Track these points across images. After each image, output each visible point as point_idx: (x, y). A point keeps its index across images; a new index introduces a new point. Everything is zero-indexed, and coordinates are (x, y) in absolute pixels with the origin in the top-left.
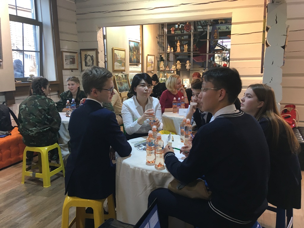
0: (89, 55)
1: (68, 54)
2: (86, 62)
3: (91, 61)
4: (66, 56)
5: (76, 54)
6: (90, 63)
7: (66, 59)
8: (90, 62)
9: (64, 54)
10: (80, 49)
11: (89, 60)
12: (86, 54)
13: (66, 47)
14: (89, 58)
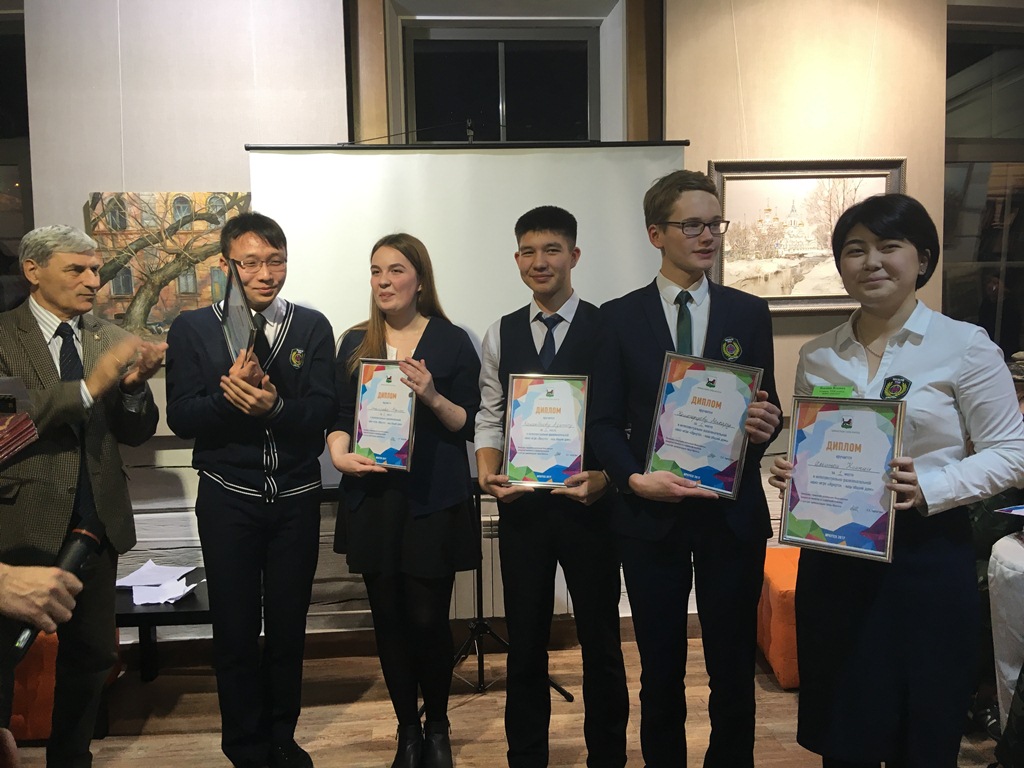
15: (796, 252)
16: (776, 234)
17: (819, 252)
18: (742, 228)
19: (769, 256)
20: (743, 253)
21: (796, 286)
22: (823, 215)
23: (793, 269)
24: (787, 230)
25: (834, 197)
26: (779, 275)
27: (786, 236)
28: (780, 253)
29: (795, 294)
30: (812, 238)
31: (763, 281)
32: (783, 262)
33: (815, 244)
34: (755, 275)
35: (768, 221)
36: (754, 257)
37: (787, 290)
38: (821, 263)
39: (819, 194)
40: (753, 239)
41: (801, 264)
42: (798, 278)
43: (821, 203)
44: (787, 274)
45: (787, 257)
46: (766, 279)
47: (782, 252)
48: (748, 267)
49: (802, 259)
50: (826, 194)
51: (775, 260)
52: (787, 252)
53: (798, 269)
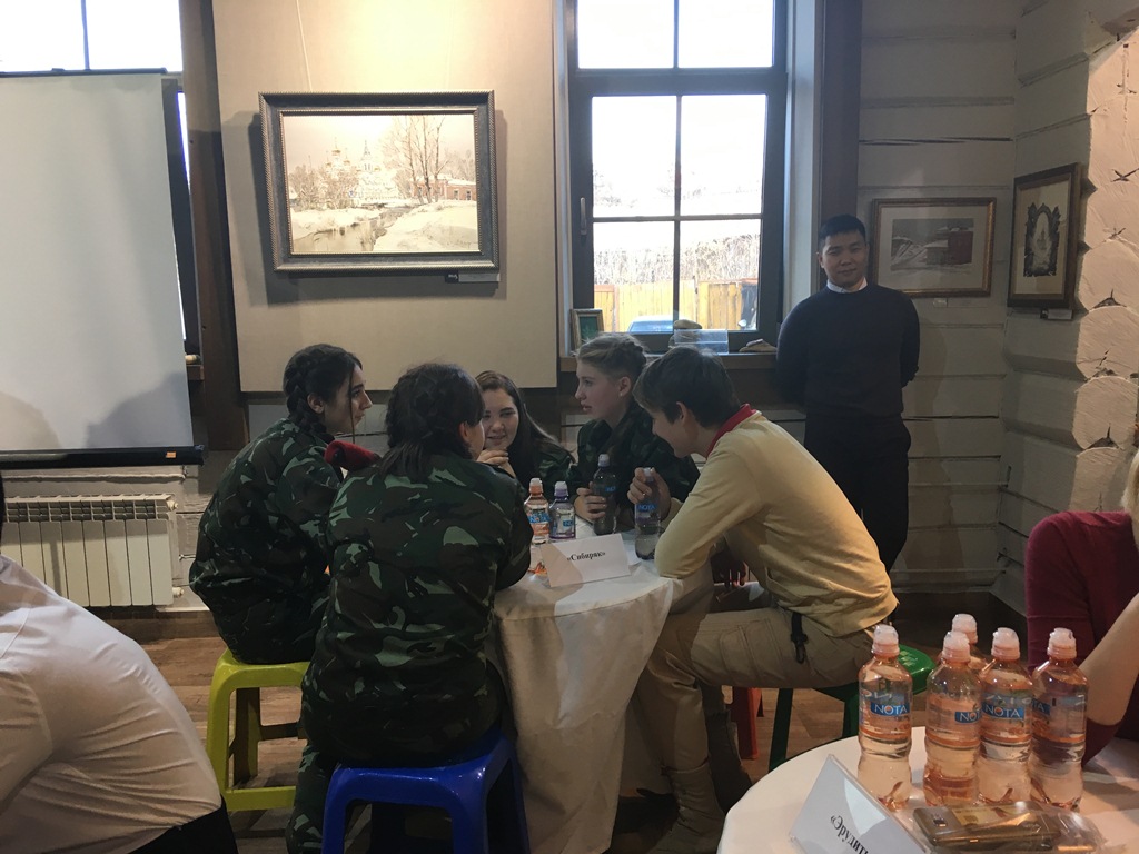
0: (1045, 209)
1: (923, 213)
2: (1028, 251)
3: (1049, 245)
4: (902, 227)
5: (984, 208)
6: (1041, 257)
7: (896, 244)
8: (1044, 249)
9: (889, 216)
10: (1016, 179)
11: (1042, 241)
12: (1033, 205)
13: (917, 178)
14: (1042, 222)
15: (374, 201)
16: (349, 180)
17: (402, 202)
18: (308, 172)
19: (343, 205)
20: (312, 201)
21: (378, 241)
22: (403, 159)
23: (373, 221)
24: (360, 176)
25: (413, 137)
26: (357, 228)
27: (361, 182)
28: (356, 203)
29: (377, 249)
30: (392, 184)
31: (338, 235)
32: (362, 213)
33: (397, 193)
34: (329, 228)
35: (338, 164)
36: (325, 207)
37: (368, 246)
38: (405, 215)
39: (396, 133)
40: (322, 186)
41: (382, 216)
42: (380, 232)
43: (399, 144)
44: (366, 227)
45: (365, 207)
46: (342, 232)
47: (358, 201)
48: (320, 218)
49: (383, 210)
50: (404, 134)
51: (350, 210)
52: (363, 202)
53: (379, 222)
